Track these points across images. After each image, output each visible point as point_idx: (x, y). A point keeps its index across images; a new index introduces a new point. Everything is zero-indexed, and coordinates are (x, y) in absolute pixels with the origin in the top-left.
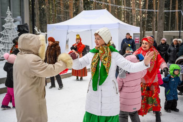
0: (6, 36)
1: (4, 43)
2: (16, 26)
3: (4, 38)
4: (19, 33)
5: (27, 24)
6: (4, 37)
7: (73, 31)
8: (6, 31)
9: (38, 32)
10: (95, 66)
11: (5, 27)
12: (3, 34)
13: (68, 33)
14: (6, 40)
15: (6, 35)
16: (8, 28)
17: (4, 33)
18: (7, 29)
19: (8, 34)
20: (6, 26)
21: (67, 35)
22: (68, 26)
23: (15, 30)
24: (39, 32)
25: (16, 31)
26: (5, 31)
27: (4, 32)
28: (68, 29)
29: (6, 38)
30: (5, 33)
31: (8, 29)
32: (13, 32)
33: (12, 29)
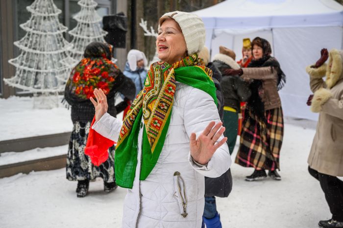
0: (80, 41)
1: (76, 55)
2: (101, 19)
3: (76, 44)
4: (107, 33)
5: (123, 14)
6: (75, 41)
7: (228, 30)
8: (81, 30)
9: (147, 31)
10: (129, 121)
11: (78, 20)
12: (75, 35)
13: (214, 36)
14: (80, 49)
15: (79, 39)
16: (84, 22)
17: (77, 34)
18: (82, 24)
19: (83, 35)
20: (81, 19)
21: (213, 41)
22: (216, 20)
23: (98, 28)
24: (150, 31)
25: (101, 30)
26: (78, 30)
27: (76, 31)
28: (216, 26)
29: (80, 44)
30: (79, 32)
31: (85, 24)
32: (93, 32)
33: (94, 25)
